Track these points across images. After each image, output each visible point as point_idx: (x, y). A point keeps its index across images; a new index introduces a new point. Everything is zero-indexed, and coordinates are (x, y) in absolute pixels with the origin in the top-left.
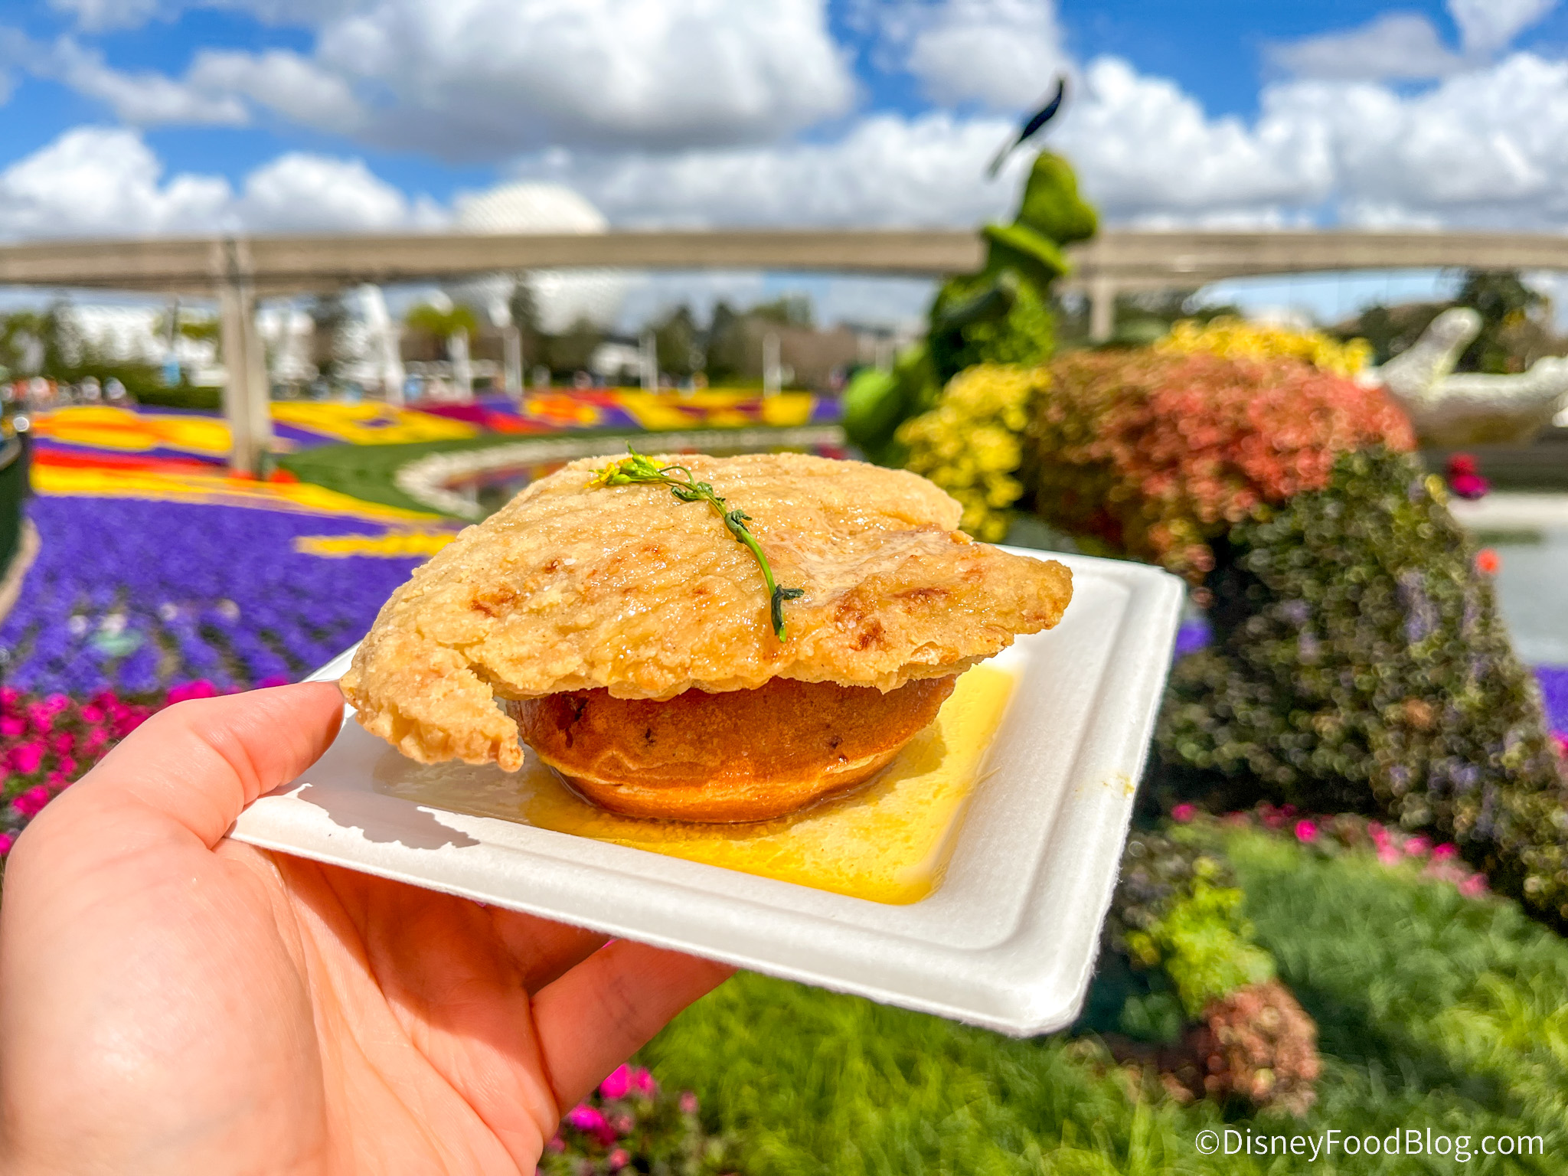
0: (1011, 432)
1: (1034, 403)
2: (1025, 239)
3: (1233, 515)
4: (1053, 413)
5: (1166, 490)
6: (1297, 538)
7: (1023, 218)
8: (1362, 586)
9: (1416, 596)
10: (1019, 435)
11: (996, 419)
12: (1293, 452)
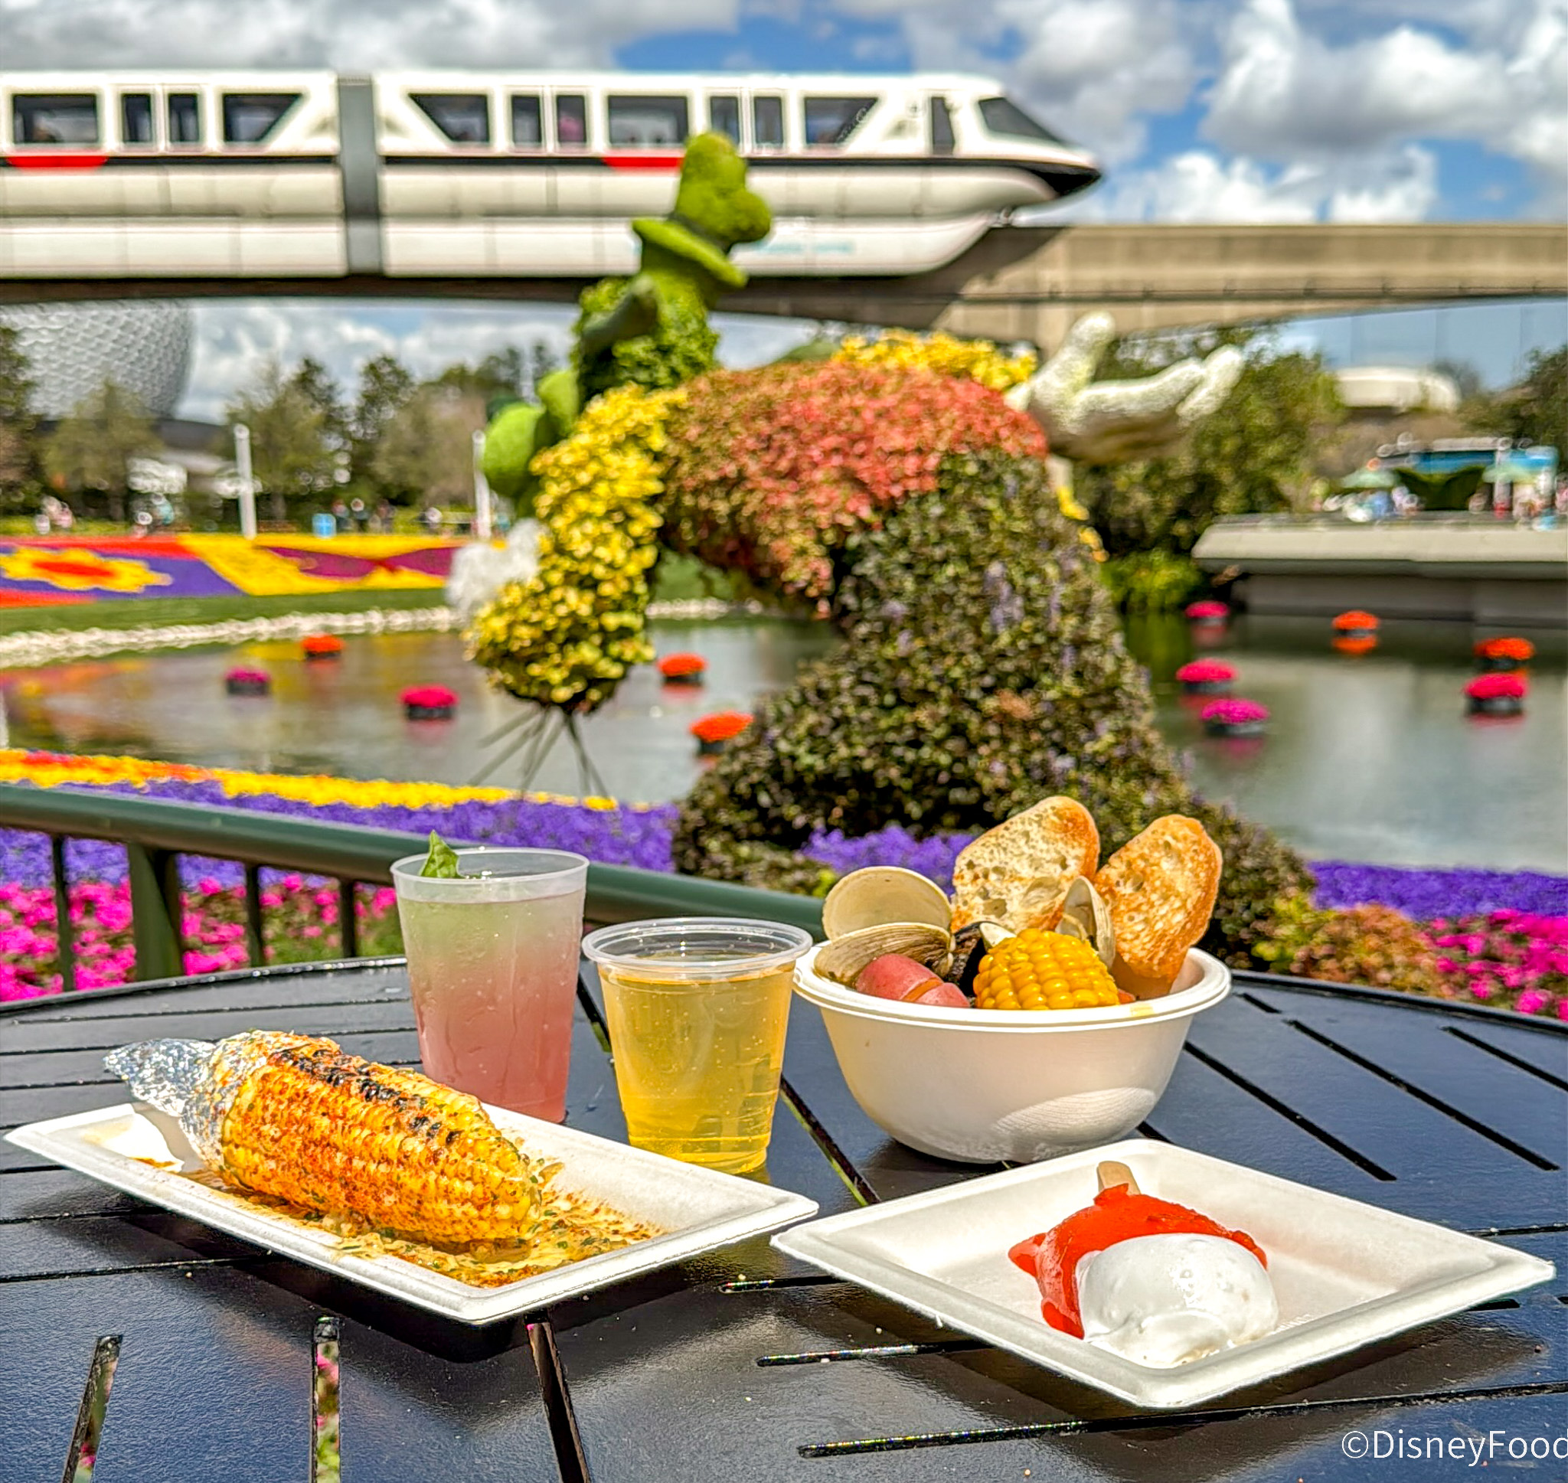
1: (674, 418)
2: (680, 237)
3: (848, 521)
4: (690, 427)
6: (903, 541)
7: (675, 214)
8: (956, 579)
9: (1002, 585)
10: (659, 456)
12: (902, 453)
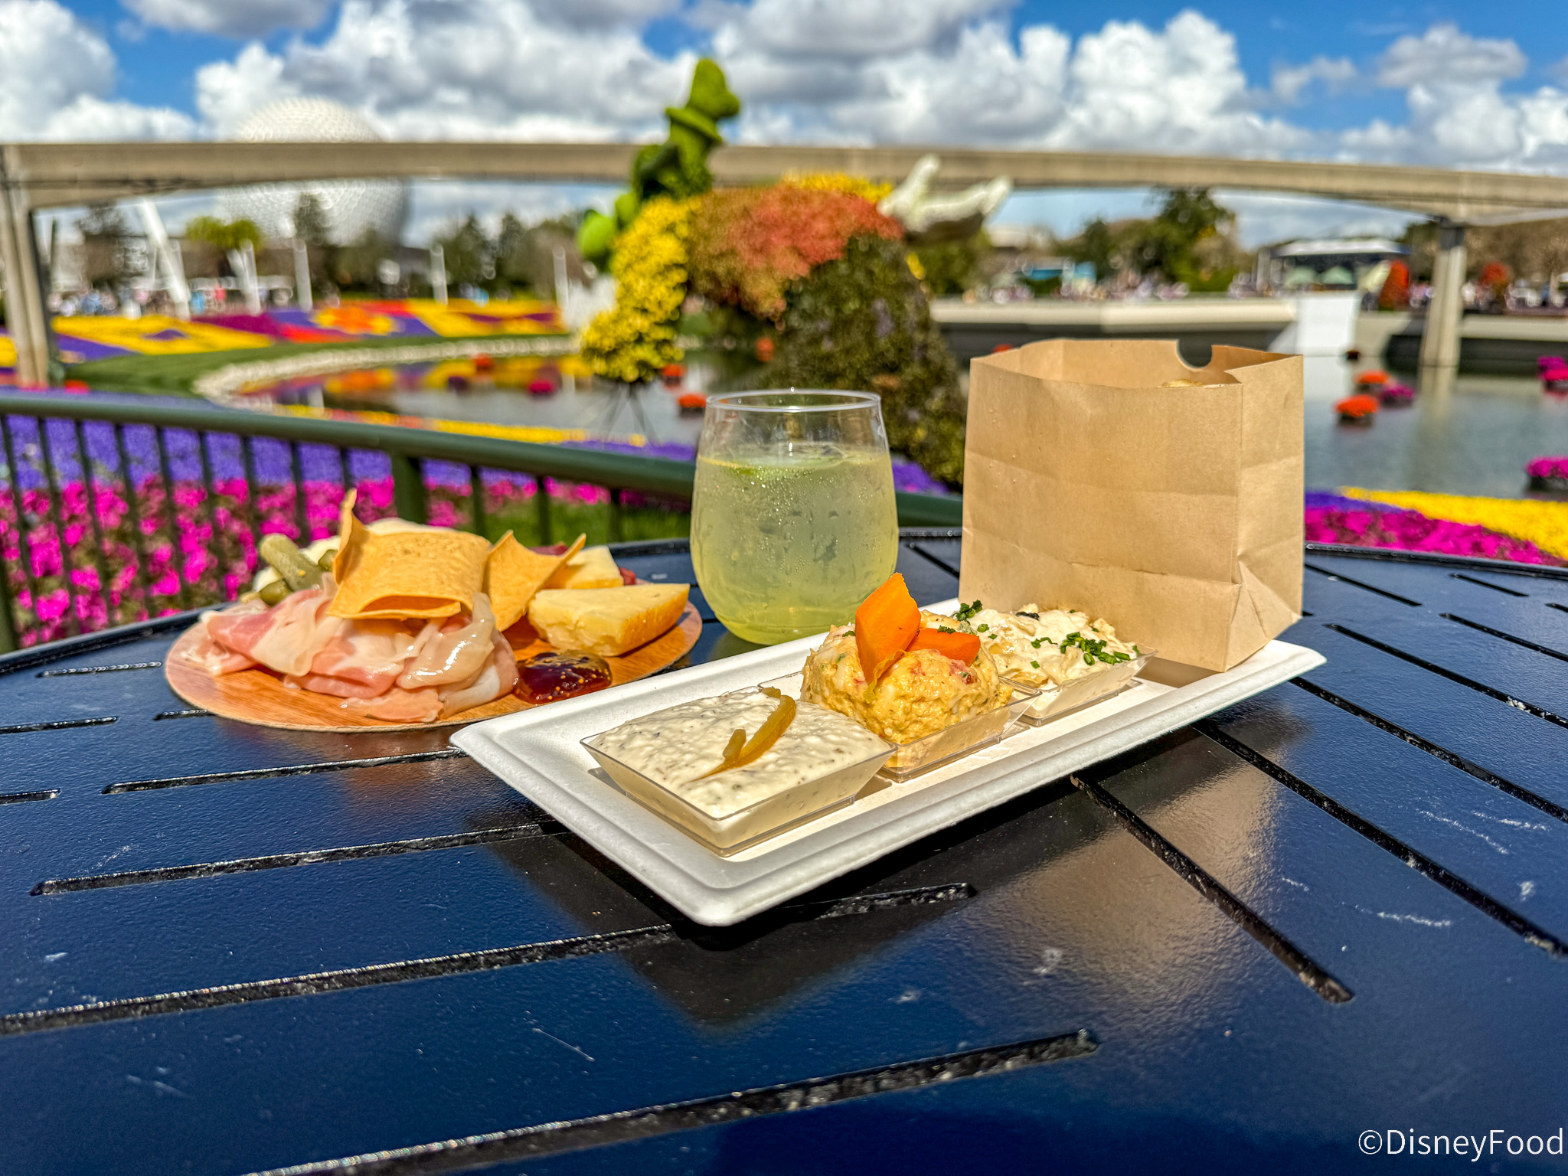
0: (678, 238)
1: (692, 218)
2: (691, 118)
3: (791, 277)
4: (703, 224)
5: (759, 264)
7: (692, 105)
9: (882, 315)
10: (685, 240)
11: (670, 229)
12: (823, 237)
